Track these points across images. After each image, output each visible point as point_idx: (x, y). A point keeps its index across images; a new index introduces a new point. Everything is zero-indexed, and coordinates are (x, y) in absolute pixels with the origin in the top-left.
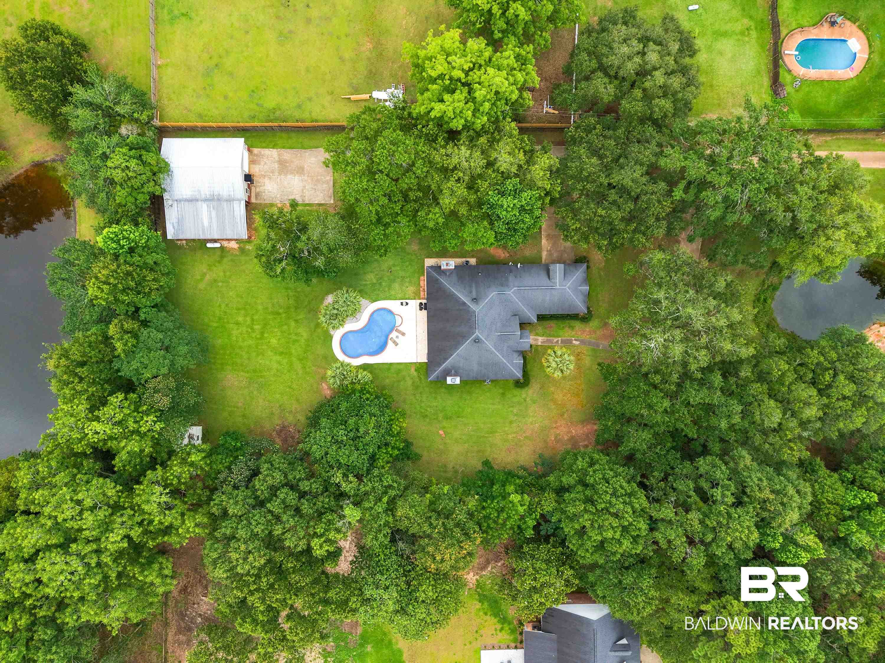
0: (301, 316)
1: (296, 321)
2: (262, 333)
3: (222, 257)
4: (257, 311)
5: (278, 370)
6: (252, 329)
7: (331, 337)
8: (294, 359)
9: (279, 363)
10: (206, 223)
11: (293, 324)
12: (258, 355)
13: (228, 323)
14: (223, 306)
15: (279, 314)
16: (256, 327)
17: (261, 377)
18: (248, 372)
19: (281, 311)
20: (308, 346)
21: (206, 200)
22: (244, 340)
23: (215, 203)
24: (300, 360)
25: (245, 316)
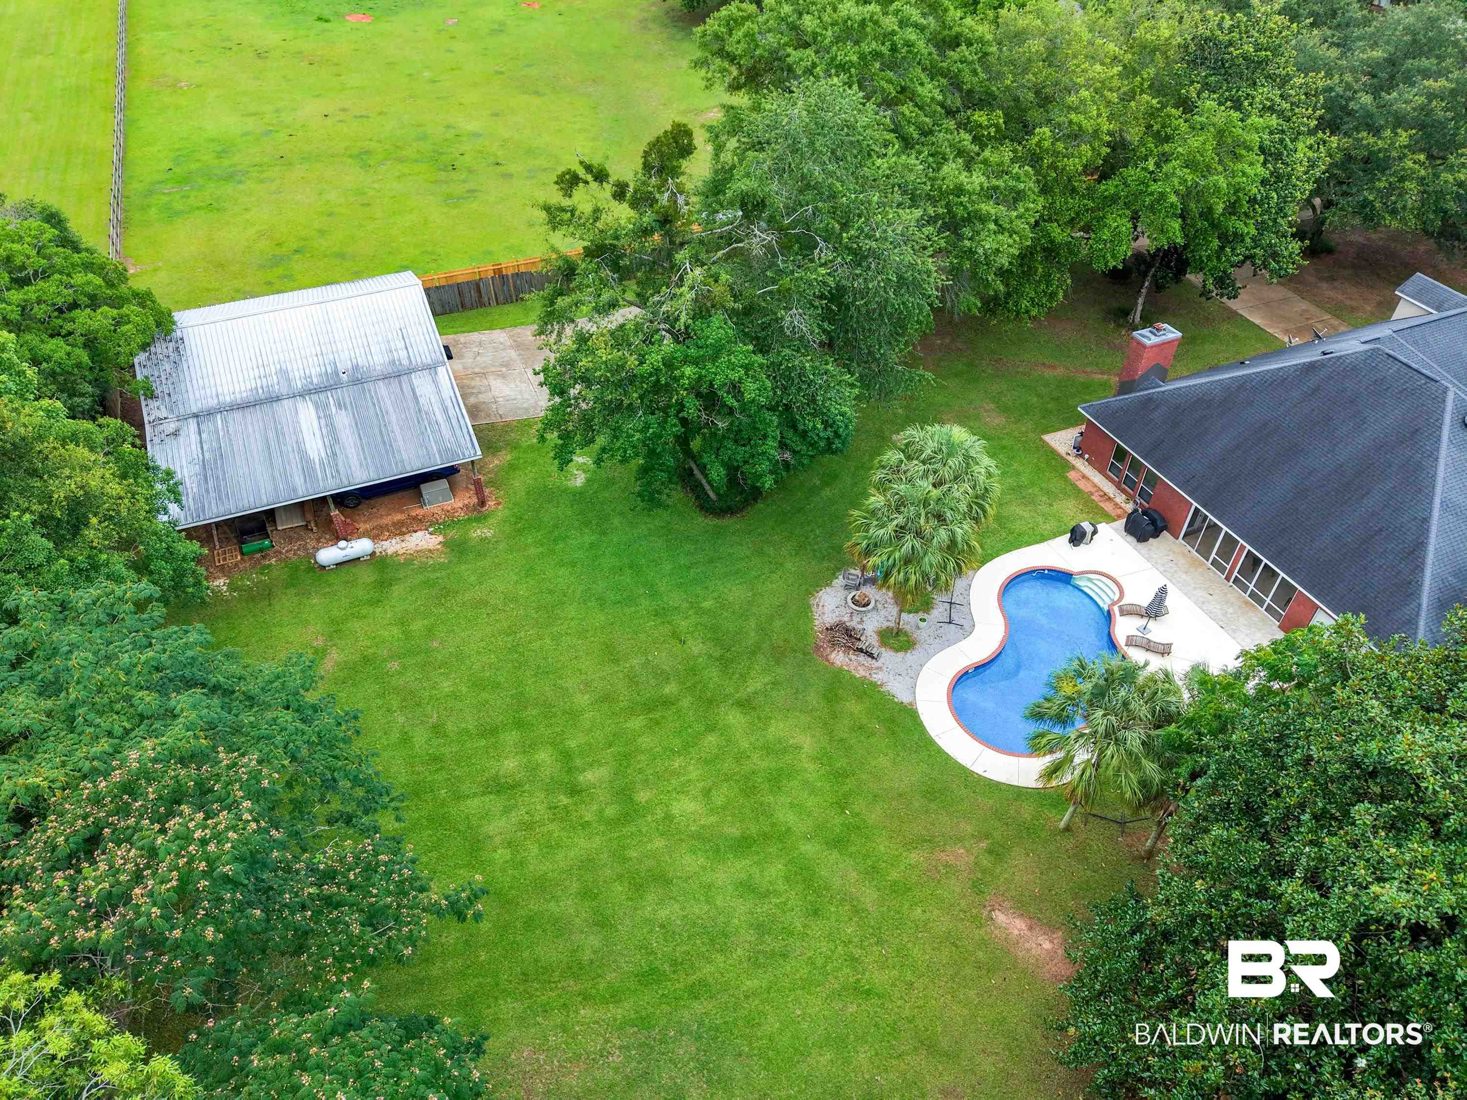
0: (755, 684)
1: (745, 705)
2: (624, 795)
3: (383, 585)
4: (573, 715)
5: (761, 929)
6: (574, 791)
7: (910, 713)
8: (809, 849)
9: (747, 887)
10: (315, 447)
11: (734, 718)
12: (638, 887)
13: (459, 797)
14: (420, 737)
15: (667, 703)
16: (589, 776)
17: (695, 992)
18: (615, 997)
19: (670, 689)
20: (840, 775)
21: (307, 392)
22: (550, 847)
23: (344, 394)
24: (837, 843)
25: (527, 748)
